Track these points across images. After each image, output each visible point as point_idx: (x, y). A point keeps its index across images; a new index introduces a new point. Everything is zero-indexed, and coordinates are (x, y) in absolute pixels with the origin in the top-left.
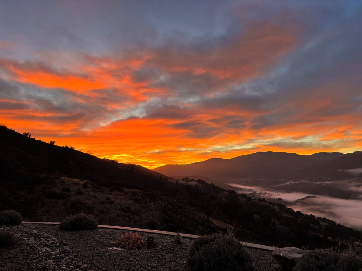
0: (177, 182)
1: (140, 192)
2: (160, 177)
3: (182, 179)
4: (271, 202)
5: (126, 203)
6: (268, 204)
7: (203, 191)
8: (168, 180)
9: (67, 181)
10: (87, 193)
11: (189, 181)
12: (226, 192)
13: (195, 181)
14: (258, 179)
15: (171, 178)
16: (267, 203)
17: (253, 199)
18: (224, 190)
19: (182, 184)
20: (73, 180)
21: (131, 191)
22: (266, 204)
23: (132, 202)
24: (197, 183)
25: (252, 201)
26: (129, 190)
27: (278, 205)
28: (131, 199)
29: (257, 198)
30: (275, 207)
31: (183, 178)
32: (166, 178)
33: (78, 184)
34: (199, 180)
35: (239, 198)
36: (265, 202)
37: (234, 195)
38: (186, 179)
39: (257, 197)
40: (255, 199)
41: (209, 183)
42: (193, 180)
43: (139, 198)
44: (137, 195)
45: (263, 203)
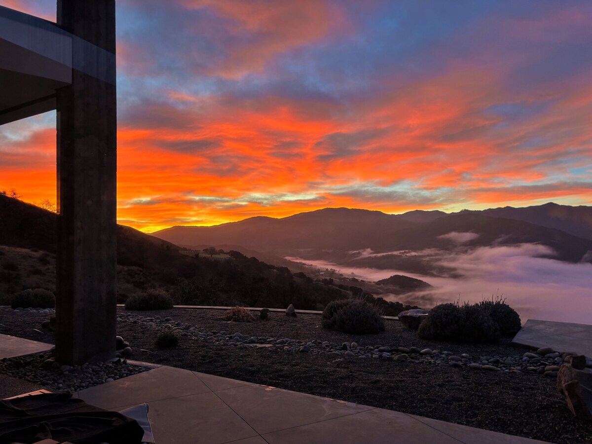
0: (197, 256)
1: (141, 271)
2: (168, 247)
3: (204, 250)
4: (342, 285)
5: (121, 288)
6: (337, 288)
7: (239, 270)
8: (180, 251)
9: (8, 251)
10: (49, 272)
11: (217, 253)
12: (275, 270)
13: (225, 253)
14: (323, 250)
15: (185, 249)
16: (336, 286)
17: (315, 280)
18: (272, 267)
19: (205, 258)
20: (18, 250)
21: (126, 268)
22: (334, 287)
23: (130, 286)
24: (228, 256)
25: (314, 283)
26: (121, 267)
27: (352, 289)
28: (128, 282)
29: (321, 279)
30: (347, 291)
31: (206, 248)
32: (176, 249)
33: (31, 257)
34: (233, 251)
35: (295, 279)
36: (334, 285)
37: (286, 274)
38: (212, 251)
39: (321, 277)
40: (319, 281)
41: (249, 256)
42: (221, 252)
43: (142, 280)
44: (136, 275)
45: (330, 286)
